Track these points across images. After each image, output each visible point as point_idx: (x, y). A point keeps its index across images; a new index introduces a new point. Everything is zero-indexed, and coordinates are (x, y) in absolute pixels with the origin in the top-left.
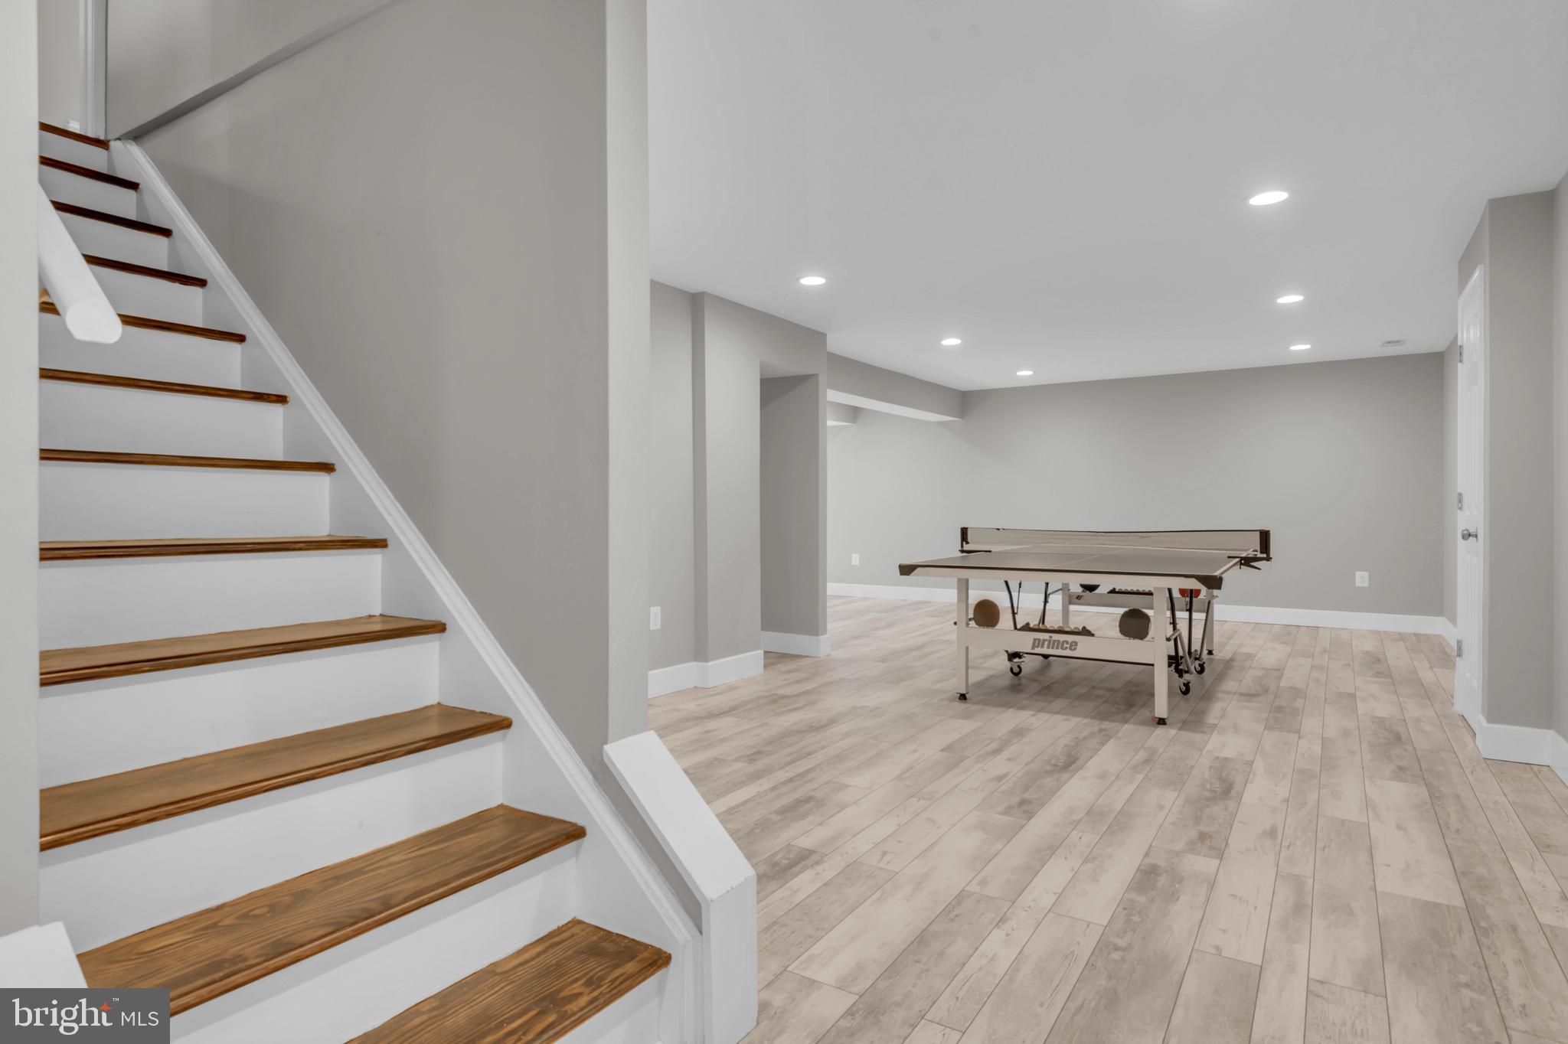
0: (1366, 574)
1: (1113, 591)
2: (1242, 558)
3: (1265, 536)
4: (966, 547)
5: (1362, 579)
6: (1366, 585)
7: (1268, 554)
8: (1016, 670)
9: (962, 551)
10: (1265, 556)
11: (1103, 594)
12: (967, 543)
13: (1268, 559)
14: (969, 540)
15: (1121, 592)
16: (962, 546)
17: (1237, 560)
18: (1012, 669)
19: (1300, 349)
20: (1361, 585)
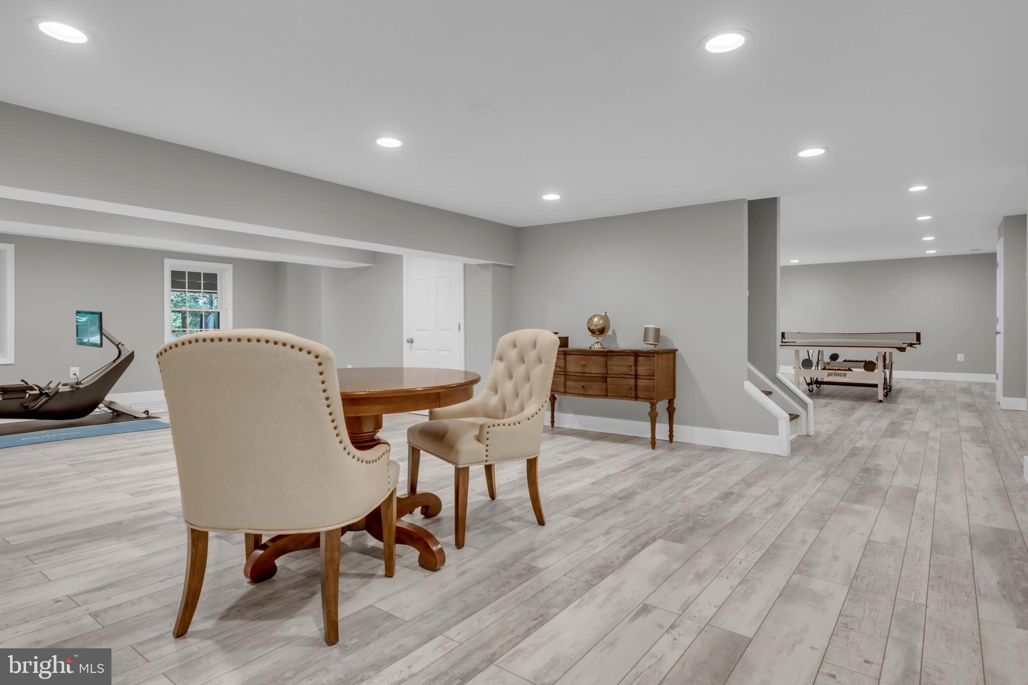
0: (962, 355)
1: (845, 361)
2: (909, 344)
3: (918, 335)
4: (784, 340)
5: (961, 357)
6: (963, 360)
7: (920, 342)
8: (811, 389)
9: (782, 342)
10: (918, 343)
11: (841, 362)
12: (784, 338)
13: (920, 344)
14: (785, 337)
15: (849, 361)
16: (782, 340)
17: (906, 344)
18: (809, 390)
19: (931, 252)
20: (961, 360)
